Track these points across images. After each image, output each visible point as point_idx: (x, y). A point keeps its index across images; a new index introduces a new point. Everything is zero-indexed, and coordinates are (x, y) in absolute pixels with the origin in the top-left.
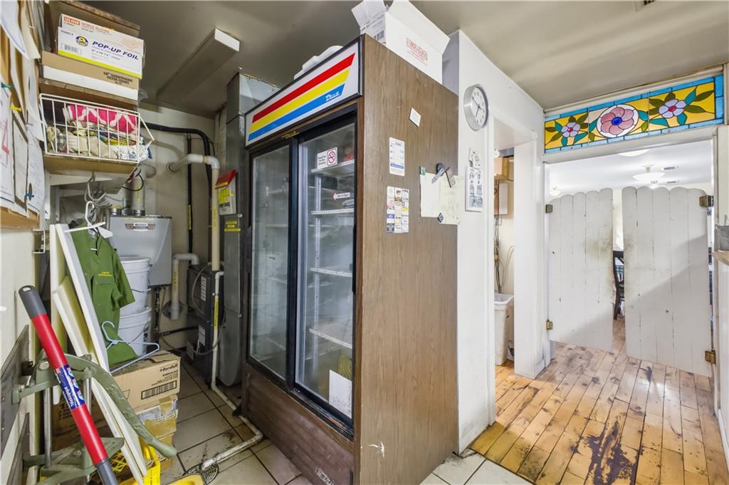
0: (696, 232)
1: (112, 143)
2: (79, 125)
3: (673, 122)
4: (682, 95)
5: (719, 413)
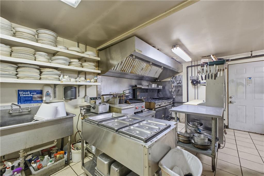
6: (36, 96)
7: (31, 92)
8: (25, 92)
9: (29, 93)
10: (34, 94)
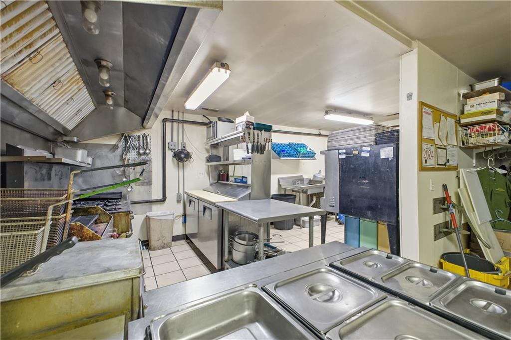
1: (486, 137)
2: (472, 134)
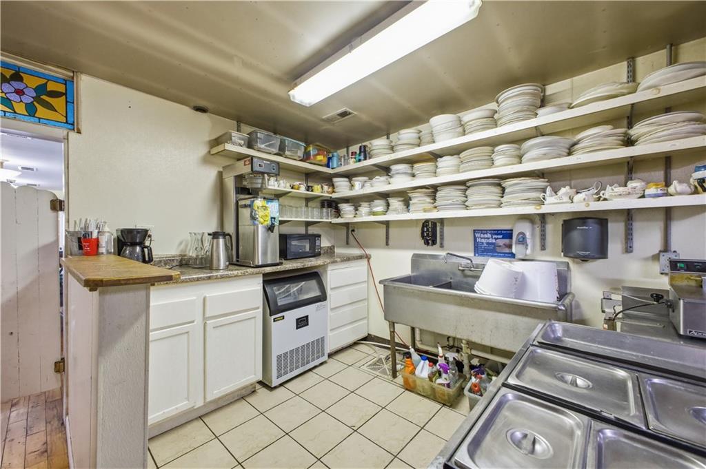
0: (48, 239)
3: (20, 108)
4: (33, 82)
5: (67, 420)
6: (501, 242)
7: (492, 234)
8: (484, 234)
9: (489, 236)
10: (498, 238)
